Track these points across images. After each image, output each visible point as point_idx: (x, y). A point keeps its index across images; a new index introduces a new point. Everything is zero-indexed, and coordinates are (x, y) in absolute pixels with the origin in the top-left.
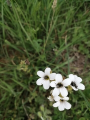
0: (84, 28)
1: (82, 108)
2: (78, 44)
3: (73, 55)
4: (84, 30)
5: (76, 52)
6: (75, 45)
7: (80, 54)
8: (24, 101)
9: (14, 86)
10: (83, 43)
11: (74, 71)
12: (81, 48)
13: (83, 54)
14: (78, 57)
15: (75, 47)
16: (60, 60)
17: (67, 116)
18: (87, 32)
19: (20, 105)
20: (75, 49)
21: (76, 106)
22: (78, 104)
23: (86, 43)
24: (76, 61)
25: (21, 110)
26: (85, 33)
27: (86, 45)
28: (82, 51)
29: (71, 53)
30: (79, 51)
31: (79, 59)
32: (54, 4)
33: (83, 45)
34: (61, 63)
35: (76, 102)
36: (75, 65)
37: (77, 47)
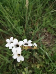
0: (50, 17)
1: (52, 68)
2: (47, 27)
3: (44, 34)
4: (50, 18)
5: (46, 32)
6: (45, 28)
7: (48, 33)
8: (15, 66)
9: (8, 57)
10: (50, 26)
11: (46, 44)
12: (49, 30)
13: (51, 33)
14: (48, 35)
15: (45, 29)
16: (36, 38)
17: (43, 73)
18: (52, 19)
19: (13, 68)
20: (45, 31)
21: (48, 66)
22: (49, 65)
23: (52, 26)
24: (46, 38)
25: (14, 71)
26: (51, 20)
27: (52, 27)
28: (50, 31)
29: (43, 33)
30: (48, 32)
31: (48, 37)
32: (26, 4)
33: (50, 28)
34: (37, 40)
35: (48, 64)
36: (46, 41)
37: (46, 29)
